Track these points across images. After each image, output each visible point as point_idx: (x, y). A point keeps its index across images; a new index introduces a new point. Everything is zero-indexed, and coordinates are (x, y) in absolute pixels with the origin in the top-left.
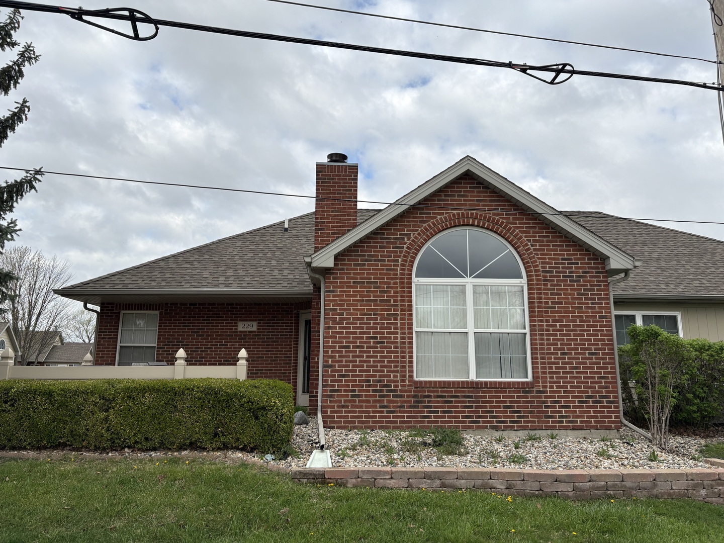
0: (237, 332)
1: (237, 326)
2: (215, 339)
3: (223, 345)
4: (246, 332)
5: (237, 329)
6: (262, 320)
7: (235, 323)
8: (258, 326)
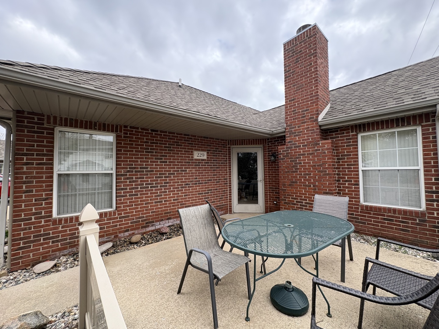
0: (193, 160)
1: (193, 154)
2: (176, 165)
3: (183, 171)
4: (199, 160)
5: (193, 157)
6: (209, 150)
7: (192, 152)
8: (208, 155)
